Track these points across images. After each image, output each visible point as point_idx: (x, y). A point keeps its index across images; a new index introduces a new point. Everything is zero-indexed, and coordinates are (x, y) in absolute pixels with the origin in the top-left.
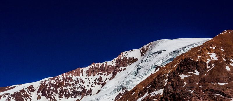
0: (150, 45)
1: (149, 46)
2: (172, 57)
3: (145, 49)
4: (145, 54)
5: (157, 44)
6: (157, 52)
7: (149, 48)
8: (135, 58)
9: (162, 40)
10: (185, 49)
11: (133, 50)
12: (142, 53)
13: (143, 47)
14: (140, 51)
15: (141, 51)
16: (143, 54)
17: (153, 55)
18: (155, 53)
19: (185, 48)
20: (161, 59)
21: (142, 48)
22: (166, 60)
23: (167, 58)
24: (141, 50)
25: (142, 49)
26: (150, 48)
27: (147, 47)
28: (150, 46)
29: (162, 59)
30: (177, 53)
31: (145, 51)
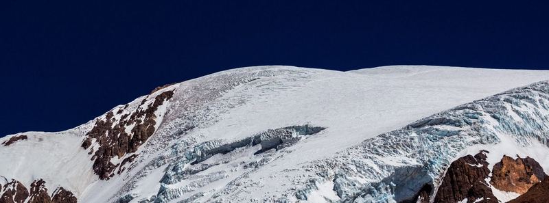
0: (166, 103)
1: (151, 110)
2: (413, 162)
3: (129, 129)
4: (129, 160)
5: (225, 95)
6: (246, 143)
7: (158, 120)
8: (51, 190)
9: (257, 70)
10: (511, 113)
11: (24, 138)
12: (105, 153)
13: (103, 118)
14: (86, 145)
15: (95, 145)
16: (115, 160)
17: (210, 161)
18: (225, 150)
19: (508, 105)
20: (324, 175)
21: (100, 124)
22: (364, 181)
23: (370, 170)
24: (91, 134)
25: (96, 133)
26: (164, 121)
27: (139, 114)
28: (161, 111)
29: (331, 172)
30: (449, 134)
31: (131, 145)
